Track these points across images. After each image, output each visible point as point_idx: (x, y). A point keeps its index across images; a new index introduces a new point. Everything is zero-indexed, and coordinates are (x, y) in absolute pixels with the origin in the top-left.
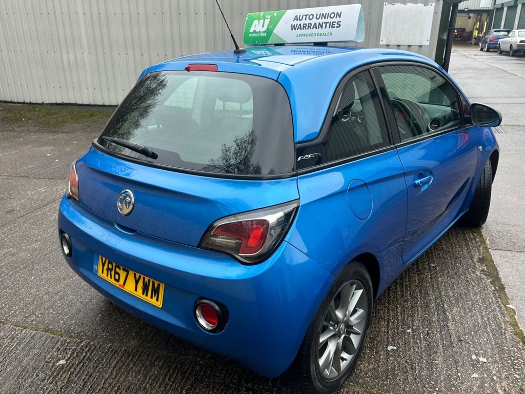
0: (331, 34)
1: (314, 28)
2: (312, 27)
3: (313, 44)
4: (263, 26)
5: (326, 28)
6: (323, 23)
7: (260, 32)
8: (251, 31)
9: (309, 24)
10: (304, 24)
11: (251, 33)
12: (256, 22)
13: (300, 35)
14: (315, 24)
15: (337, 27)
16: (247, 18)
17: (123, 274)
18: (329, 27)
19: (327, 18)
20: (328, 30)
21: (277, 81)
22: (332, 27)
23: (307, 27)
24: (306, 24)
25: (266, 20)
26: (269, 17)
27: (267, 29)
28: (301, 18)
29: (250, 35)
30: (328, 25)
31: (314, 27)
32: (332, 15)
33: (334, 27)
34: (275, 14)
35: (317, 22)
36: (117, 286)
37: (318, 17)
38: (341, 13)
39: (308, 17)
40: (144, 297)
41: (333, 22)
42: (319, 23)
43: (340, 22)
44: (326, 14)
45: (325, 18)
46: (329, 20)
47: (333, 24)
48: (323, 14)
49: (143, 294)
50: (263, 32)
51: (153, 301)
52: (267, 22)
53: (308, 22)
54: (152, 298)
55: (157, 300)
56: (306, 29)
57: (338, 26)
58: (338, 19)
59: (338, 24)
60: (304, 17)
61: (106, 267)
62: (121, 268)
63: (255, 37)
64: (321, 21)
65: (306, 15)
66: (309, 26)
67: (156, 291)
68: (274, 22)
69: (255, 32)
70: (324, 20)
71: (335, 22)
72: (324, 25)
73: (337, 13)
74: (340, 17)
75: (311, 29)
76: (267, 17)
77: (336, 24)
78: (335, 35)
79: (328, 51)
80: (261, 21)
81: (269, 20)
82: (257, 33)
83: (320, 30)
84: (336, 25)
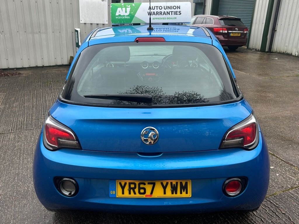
1: (164, 15)
2: (162, 14)
4: (126, 12)
6: (169, 12)
7: (124, 16)
8: (117, 14)
11: (117, 16)
12: (119, 9)
15: (179, 14)
16: (111, 6)
18: (174, 14)
19: (172, 9)
22: (176, 14)
23: (159, 14)
25: (127, 8)
26: (129, 6)
27: (130, 14)
28: (153, 8)
29: (117, 18)
30: (173, 13)
31: (163, 14)
33: (177, 14)
34: (134, 5)
36: (144, 197)
37: (165, 8)
38: (180, 6)
39: (158, 8)
41: (176, 12)
42: (167, 12)
43: (181, 11)
44: (170, 6)
45: (170, 9)
46: (173, 10)
47: (176, 13)
48: (168, 6)
50: (127, 16)
52: (128, 9)
54: (181, 193)
55: (187, 193)
56: (158, 15)
57: (180, 14)
58: (179, 10)
59: (179, 12)
65: (157, 7)
66: (161, 13)
67: (184, 188)
69: (120, 15)
71: (177, 11)
73: (178, 7)
74: (180, 8)
75: (162, 15)
76: (127, 6)
77: (178, 12)
78: (179, 19)
79: (174, 28)
80: (124, 9)
81: (130, 8)
82: (122, 16)
84: (178, 13)
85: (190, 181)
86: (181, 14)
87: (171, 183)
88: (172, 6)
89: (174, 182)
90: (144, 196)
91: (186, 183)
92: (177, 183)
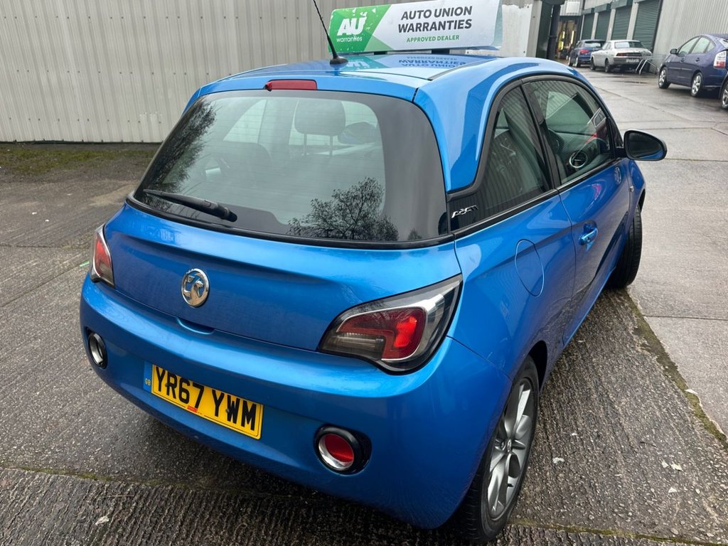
0: (458, 37)
1: (433, 30)
2: (429, 28)
3: (431, 52)
4: (357, 28)
5: (450, 28)
6: (445, 22)
7: (352, 36)
8: (340, 34)
9: (424, 24)
10: (417, 24)
11: (340, 37)
12: (346, 21)
13: (412, 38)
14: (434, 23)
15: (466, 27)
16: (332, 17)
17: (194, 393)
18: (455, 28)
19: (452, 15)
20: (453, 32)
21: (413, 102)
24: (420, 24)
25: (361, 19)
26: (365, 15)
27: (363, 31)
28: (412, 16)
29: (338, 40)
31: (432, 28)
32: (459, 11)
33: (462, 28)
34: (374, 11)
35: (437, 20)
36: (186, 409)
37: (438, 14)
38: (471, 7)
40: (230, 424)
44: (449, 9)
45: (448, 15)
47: (459, 24)
48: (445, 10)
49: (229, 420)
50: (357, 36)
51: (247, 430)
52: (362, 21)
53: (423, 20)
54: (243, 425)
55: (253, 428)
56: (420, 30)
57: (468, 26)
58: (467, 17)
59: (467, 23)
60: (417, 14)
61: (165, 381)
62: (191, 383)
63: (346, 43)
64: (442, 19)
67: (249, 416)
68: (373, 22)
69: (344, 35)
70: (446, 18)
71: (463, 21)
72: (447, 25)
73: (466, 8)
74: (470, 13)
75: (427, 30)
76: (361, 14)
77: (464, 23)
80: (354, 20)
81: (366, 18)
82: (348, 36)
83: (441, 32)
84: (465, 25)
85: (262, 406)
86: (470, 25)
87: (229, 398)
88: (453, 9)
89: (234, 399)
90: (185, 406)
91: (254, 407)
92: (238, 401)
